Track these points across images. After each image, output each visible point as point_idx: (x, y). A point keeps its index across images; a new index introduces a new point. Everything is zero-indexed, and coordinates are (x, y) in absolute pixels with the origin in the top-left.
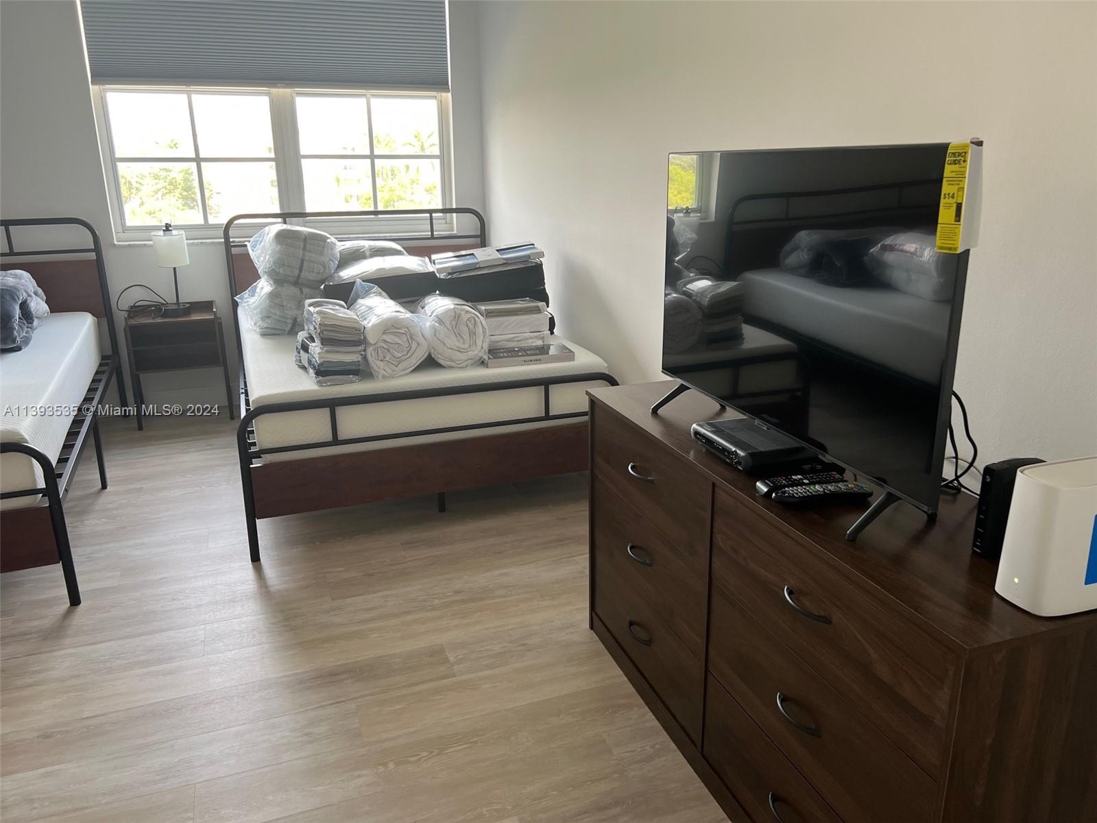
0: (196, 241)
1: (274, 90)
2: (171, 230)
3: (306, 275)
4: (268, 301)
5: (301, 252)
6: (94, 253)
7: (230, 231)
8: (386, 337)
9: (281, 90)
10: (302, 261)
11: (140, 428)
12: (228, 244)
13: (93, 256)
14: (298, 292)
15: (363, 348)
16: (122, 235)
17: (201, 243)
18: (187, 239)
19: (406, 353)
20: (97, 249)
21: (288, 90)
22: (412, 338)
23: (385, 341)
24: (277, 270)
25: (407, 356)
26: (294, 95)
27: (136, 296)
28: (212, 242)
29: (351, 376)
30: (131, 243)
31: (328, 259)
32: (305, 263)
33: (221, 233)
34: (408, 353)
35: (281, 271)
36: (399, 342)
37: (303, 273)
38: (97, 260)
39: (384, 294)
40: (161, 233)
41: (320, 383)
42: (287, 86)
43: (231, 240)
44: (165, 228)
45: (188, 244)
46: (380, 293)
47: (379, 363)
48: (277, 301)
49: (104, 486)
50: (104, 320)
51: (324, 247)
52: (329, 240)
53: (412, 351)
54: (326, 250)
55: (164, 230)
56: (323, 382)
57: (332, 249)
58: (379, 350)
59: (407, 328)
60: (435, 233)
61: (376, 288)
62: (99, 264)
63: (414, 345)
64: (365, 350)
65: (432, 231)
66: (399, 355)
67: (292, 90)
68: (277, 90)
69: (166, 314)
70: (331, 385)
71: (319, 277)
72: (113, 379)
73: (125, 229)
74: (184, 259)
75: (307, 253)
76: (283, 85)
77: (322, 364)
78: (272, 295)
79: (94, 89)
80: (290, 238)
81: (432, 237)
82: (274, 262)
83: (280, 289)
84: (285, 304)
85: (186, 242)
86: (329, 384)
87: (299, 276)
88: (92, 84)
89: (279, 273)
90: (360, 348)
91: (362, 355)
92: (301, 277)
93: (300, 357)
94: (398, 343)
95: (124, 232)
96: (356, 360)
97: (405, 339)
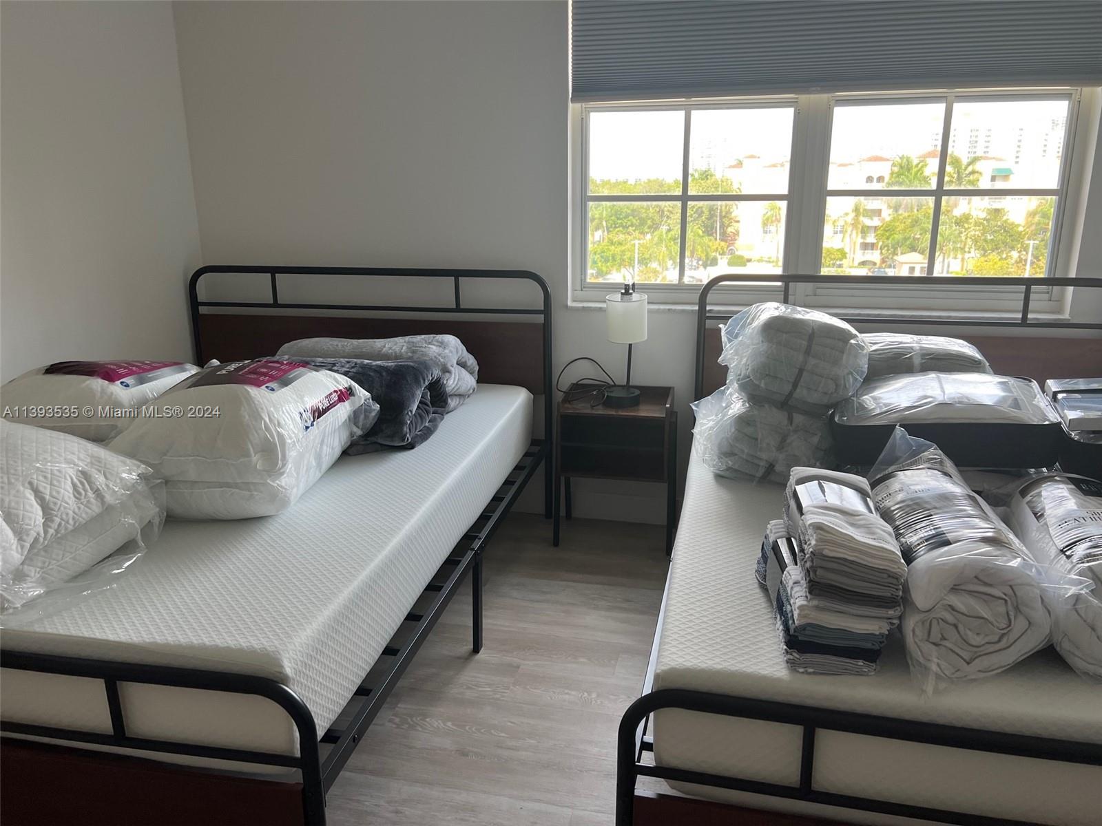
0: (662, 307)
1: (804, 98)
2: (631, 294)
3: (801, 393)
4: (733, 430)
5: (801, 358)
6: (543, 315)
7: (709, 295)
8: (955, 600)
9: (812, 96)
10: (801, 371)
11: (556, 543)
12: (702, 314)
13: (540, 318)
14: (786, 422)
15: (898, 613)
16: (579, 293)
17: (669, 310)
18: (648, 303)
19: (996, 639)
20: (547, 311)
21: (824, 97)
22: (1017, 609)
23: (952, 608)
24: (757, 383)
25: (997, 647)
26: (832, 103)
27: (582, 372)
28: (683, 311)
29: (861, 663)
30: (586, 305)
31: (846, 371)
32: (805, 374)
33: (696, 297)
34: (999, 641)
35: (762, 385)
36: (986, 616)
37: (798, 390)
38: (544, 324)
39: (949, 465)
40: (618, 296)
41: (792, 664)
42: (825, 89)
43: (708, 308)
44: (623, 291)
45: (650, 311)
46: (941, 462)
47: (927, 647)
48: (749, 430)
49: (476, 650)
50: (542, 398)
51: (843, 352)
52: (853, 341)
53: (1012, 637)
54: (845, 357)
55: (622, 293)
56: (800, 665)
57: (856, 357)
58: (935, 623)
59: (1011, 586)
60: (1030, 316)
61: (933, 452)
62: (546, 331)
63: (1019, 624)
64: (900, 618)
65: (1025, 311)
66: (976, 640)
67: (830, 95)
68: (808, 96)
69: (609, 403)
70: (814, 673)
71: (825, 401)
72: (541, 464)
73: (584, 286)
74: (641, 334)
75: (812, 361)
76: (819, 89)
77: (803, 628)
78: (743, 421)
79: (573, 108)
80: (786, 333)
81: (1024, 322)
82: (753, 370)
83: (756, 412)
84: (760, 437)
85: (647, 307)
86: (811, 670)
87: (791, 394)
88: (572, 102)
89: (759, 386)
90: (891, 612)
91: (892, 624)
92: (795, 395)
93: (766, 571)
94: (983, 618)
95: (582, 290)
96: (877, 633)
97: (1002, 609)
